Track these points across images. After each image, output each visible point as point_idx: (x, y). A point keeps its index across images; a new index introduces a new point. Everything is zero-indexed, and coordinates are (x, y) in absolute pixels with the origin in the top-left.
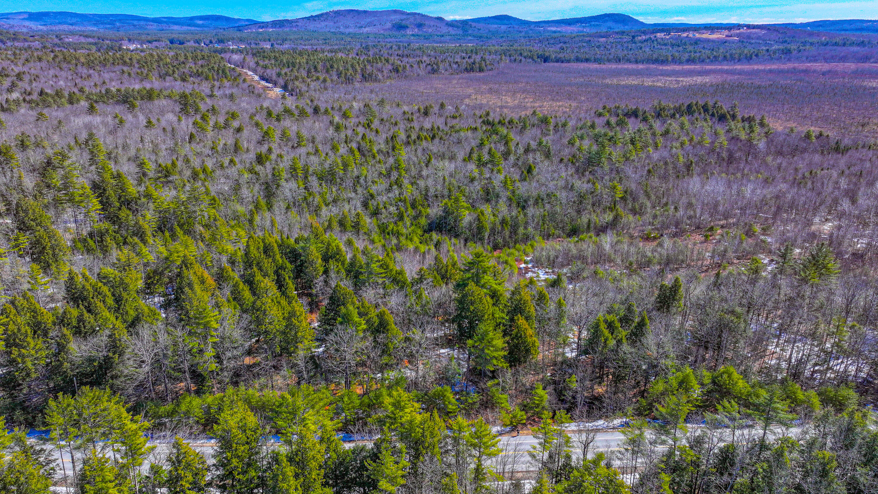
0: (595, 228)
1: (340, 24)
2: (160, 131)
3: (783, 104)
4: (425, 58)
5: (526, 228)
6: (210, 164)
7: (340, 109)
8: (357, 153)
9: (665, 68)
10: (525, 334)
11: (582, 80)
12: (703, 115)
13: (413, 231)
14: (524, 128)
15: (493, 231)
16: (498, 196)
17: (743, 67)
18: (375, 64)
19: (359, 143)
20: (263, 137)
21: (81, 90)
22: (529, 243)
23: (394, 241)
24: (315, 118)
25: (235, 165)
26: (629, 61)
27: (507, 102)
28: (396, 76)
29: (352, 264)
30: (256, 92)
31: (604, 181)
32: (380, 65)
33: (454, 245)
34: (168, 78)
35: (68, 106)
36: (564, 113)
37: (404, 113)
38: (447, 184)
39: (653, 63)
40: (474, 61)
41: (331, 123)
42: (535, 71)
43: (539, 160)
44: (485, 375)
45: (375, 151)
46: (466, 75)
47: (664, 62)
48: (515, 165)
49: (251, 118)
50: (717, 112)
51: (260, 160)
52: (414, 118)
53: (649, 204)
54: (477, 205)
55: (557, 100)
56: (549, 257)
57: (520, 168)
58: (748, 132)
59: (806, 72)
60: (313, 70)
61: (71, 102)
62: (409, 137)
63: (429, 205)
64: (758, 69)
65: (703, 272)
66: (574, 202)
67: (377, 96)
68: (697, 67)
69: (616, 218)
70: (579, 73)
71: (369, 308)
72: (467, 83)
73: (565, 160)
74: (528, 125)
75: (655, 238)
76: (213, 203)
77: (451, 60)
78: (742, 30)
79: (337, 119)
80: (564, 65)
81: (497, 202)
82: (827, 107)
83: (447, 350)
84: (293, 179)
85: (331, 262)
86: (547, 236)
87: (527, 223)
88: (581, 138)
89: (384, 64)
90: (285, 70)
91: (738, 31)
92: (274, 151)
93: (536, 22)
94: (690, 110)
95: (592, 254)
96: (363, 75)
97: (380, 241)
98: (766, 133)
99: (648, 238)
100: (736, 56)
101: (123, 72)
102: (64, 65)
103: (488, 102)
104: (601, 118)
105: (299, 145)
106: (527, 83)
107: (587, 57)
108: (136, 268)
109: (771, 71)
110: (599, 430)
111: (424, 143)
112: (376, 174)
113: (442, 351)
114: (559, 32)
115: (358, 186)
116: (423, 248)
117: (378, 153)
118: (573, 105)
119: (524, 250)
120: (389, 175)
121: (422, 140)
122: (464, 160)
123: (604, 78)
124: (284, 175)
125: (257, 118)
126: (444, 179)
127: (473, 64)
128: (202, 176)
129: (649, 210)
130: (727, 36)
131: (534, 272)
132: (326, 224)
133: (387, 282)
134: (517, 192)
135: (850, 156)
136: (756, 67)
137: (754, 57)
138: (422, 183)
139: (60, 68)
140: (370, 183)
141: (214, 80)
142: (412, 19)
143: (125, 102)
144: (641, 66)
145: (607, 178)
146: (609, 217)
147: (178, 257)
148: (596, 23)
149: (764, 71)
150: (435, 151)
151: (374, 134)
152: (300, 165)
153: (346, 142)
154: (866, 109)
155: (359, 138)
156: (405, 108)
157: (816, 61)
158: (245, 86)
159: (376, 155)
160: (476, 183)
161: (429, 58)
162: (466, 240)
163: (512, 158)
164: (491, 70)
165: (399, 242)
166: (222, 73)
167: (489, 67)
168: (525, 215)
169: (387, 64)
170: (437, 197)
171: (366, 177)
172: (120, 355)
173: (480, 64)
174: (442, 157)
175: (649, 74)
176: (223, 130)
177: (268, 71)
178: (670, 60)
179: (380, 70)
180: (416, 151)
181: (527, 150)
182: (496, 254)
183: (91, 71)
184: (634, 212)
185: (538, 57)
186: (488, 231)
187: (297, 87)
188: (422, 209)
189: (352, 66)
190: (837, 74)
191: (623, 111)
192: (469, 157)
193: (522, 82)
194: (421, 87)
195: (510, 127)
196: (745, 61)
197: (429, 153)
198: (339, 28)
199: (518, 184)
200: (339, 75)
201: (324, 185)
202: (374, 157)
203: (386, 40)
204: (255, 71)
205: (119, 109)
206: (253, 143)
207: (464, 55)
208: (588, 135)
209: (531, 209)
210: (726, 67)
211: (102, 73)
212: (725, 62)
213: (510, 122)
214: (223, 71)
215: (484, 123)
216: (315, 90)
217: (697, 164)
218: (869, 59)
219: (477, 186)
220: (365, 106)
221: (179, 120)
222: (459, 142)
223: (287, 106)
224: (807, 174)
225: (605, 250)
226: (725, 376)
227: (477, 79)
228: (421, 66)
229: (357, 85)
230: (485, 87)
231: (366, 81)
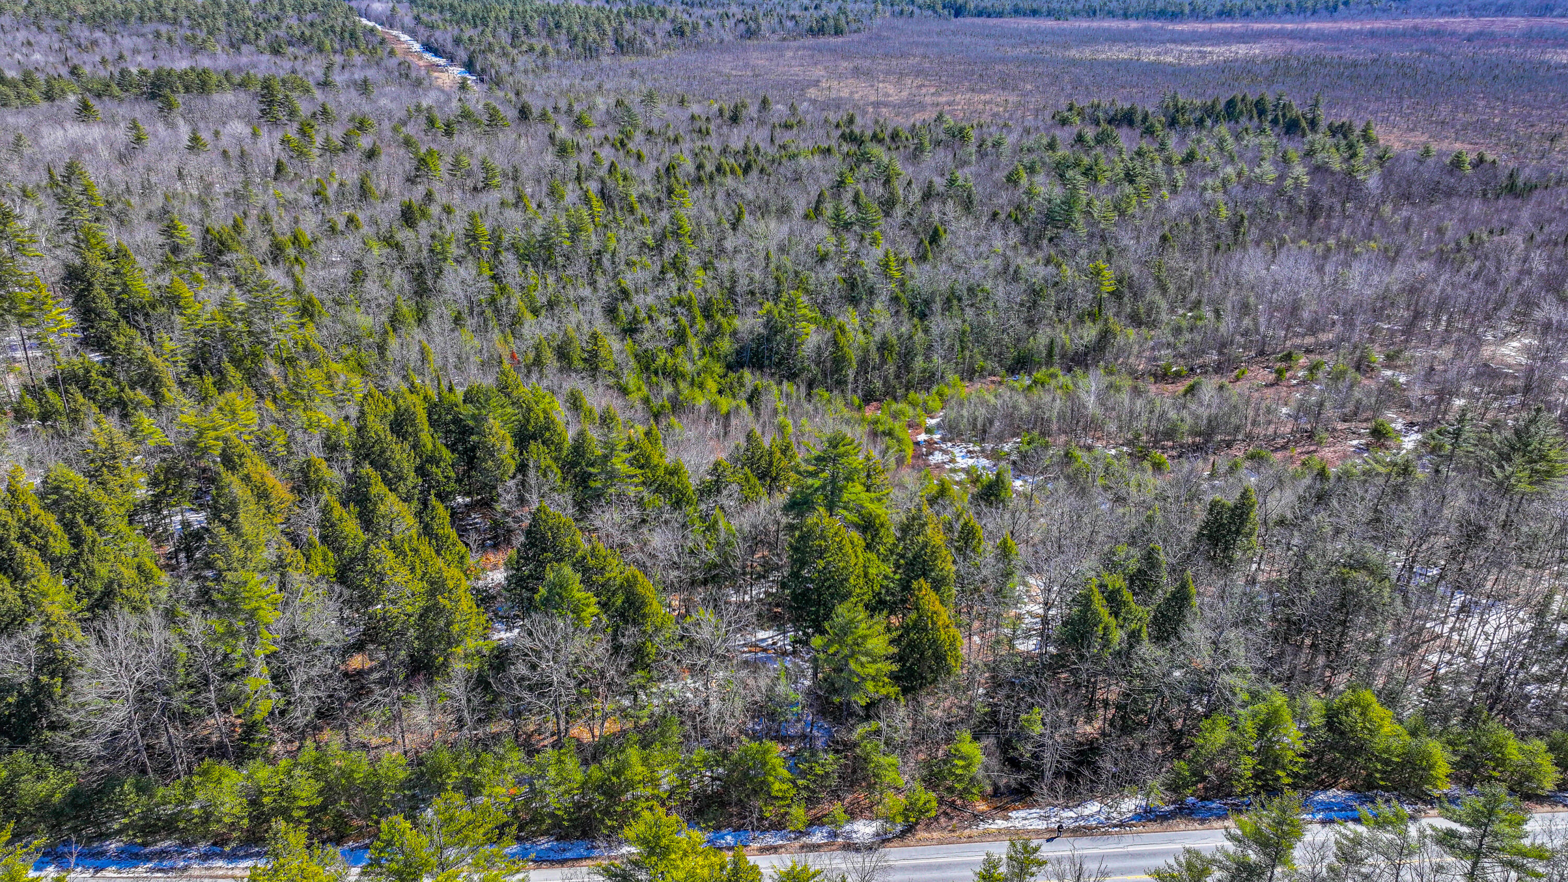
0: (1063, 357)
2: (216, 156)
3: (1401, 98)
4: (734, 9)
5: (928, 358)
6: (310, 223)
7: (570, 110)
8: (597, 204)
9: (1179, 27)
10: (934, 623)
11: (1026, 50)
12: (1256, 120)
13: (706, 369)
14: (920, 148)
15: (863, 362)
16: (871, 291)
17: (1321, 25)
18: (639, 20)
19: (603, 181)
20: (418, 169)
21: (74, 71)
22: (935, 389)
23: (668, 389)
24: (522, 130)
25: (357, 228)
26: (1111, 14)
27: (887, 95)
28: (680, 42)
29: (579, 448)
30: (413, 75)
31: (1078, 259)
32: (649, 23)
33: (788, 396)
34: (244, 48)
35: (44, 105)
36: (995, 115)
37: (693, 117)
38: (772, 266)
39: (1156, 19)
40: (826, 14)
41: (552, 137)
42: (938, 34)
43: (951, 215)
44: (852, 714)
45: (633, 198)
46: (810, 41)
47: (1176, 16)
48: (906, 225)
49: (395, 130)
50: (1284, 116)
51: (408, 217)
52: (712, 127)
53: (1164, 305)
54: (832, 309)
55: (981, 91)
56: (975, 419)
57: (915, 233)
58: (1346, 155)
59: (1437, 34)
60: (522, 32)
61: (49, 96)
62: (700, 167)
63: (737, 312)
64: (1348, 30)
65: (1277, 450)
66: (1022, 305)
67: (643, 81)
68: (1237, 26)
69: (1105, 336)
70: (1021, 36)
71: (605, 558)
72: (812, 56)
73: (1003, 216)
74: (927, 143)
75: (1178, 375)
76: (306, 311)
77: (783, 12)
79: (563, 132)
80: (992, 22)
81: (871, 304)
82: (1482, 103)
83: (770, 633)
84: (470, 257)
85: (533, 446)
86: (970, 374)
87: (930, 347)
88: (1031, 170)
89: (658, 20)
90: (469, 32)
92: (437, 196)
94: (1231, 111)
95: (1061, 416)
96: (617, 42)
97: (639, 389)
98: (1380, 158)
99: (1165, 375)
101: (158, 35)
102: (46, 23)
103: (852, 93)
104: (1066, 128)
105: (487, 186)
106: (925, 56)
107: (1034, 6)
108: (129, 462)
109: (1373, 34)
110: (1090, 828)
111: (729, 181)
112: (634, 247)
113: (761, 635)
115: (599, 272)
116: (725, 404)
117: (641, 202)
118: (1011, 99)
119: (925, 403)
120: (659, 248)
121: (725, 174)
122: (806, 217)
123: (1066, 47)
124: (454, 250)
125: (410, 130)
126: (767, 257)
127: (823, 19)
128: (291, 251)
129: (1164, 317)
131: (945, 452)
132: (531, 355)
133: (646, 494)
134: (910, 284)
135: (1540, 204)
136: (1345, 26)
137: (1341, 7)
138: (724, 266)
139: (39, 28)
140: (623, 267)
141: (335, 52)
143: (153, 96)
144: (1133, 25)
145: (1083, 252)
146: (1090, 333)
147: (217, 439)
149: (1360, 33)
150: (750, 196)
151: (632, 161)
152: (485, 228)
153: (578, 178)
154: (1552, 105)
155: (603, 172)
156: (695, 108)
157: (1453, 13)
158: (392, 63)
159: (637, 206)
160: (829, 265)
161: (741, 8)
162: (810, 385)
163: (899, 212)
164: (858, 31)
165: (678, 392)
166: (351, 37)
167: (854, 26)
168: (926, 331)
169: (662, 20)
170: (752, 293)
171: (613, 254)
172: (65, 679)
173: (836, 20)
174: (763, 210)
175: (1149, 39)
176: (342, 155)
177: (438, 34)
178: (1187, 11)
179: (650, 33)
180: (713, 197)
181: (928, 195)
182: (870, 412)
183: (98, 34)
184: (1136, 320)
185: (944, 7)
186: (855, 365)
187: (492, 66)
188: (723, 321)
189: (597, 25)
190: (1494, 39)
191: (1106, 112)
192: (817, 209)
193: (914, 56)
194: (726, 65)
195: (893, 146)
196: (1324, 13)
197: (740, 202)
199: (912, 268)
200: (573, 41)
201: (531, 270)
202: (632, 210)
204: (413, 34)
205: (142, 111)
206: (398, 181)
208: (1044, 163)
209: (939, 318)
210: (1289, 26)
211: (118, 37)
212: (1289, 16)
213: (895, 136)
214: (353, 35)
215: (845, 140)
216: (526, 72)
217: (1252, 219)
218: (1552, 10)
219: (832, 272)
220: (619, 103)
221: (255, 135)
222: (797, 178)
223: (467, 105)
224: (1465, 243)
225: (1086, 408)
226: (1355, 712)
227: (830, 50)
228: (726, 23)
229: (606, 61)
230: (845, 64)
231: (623, 53)
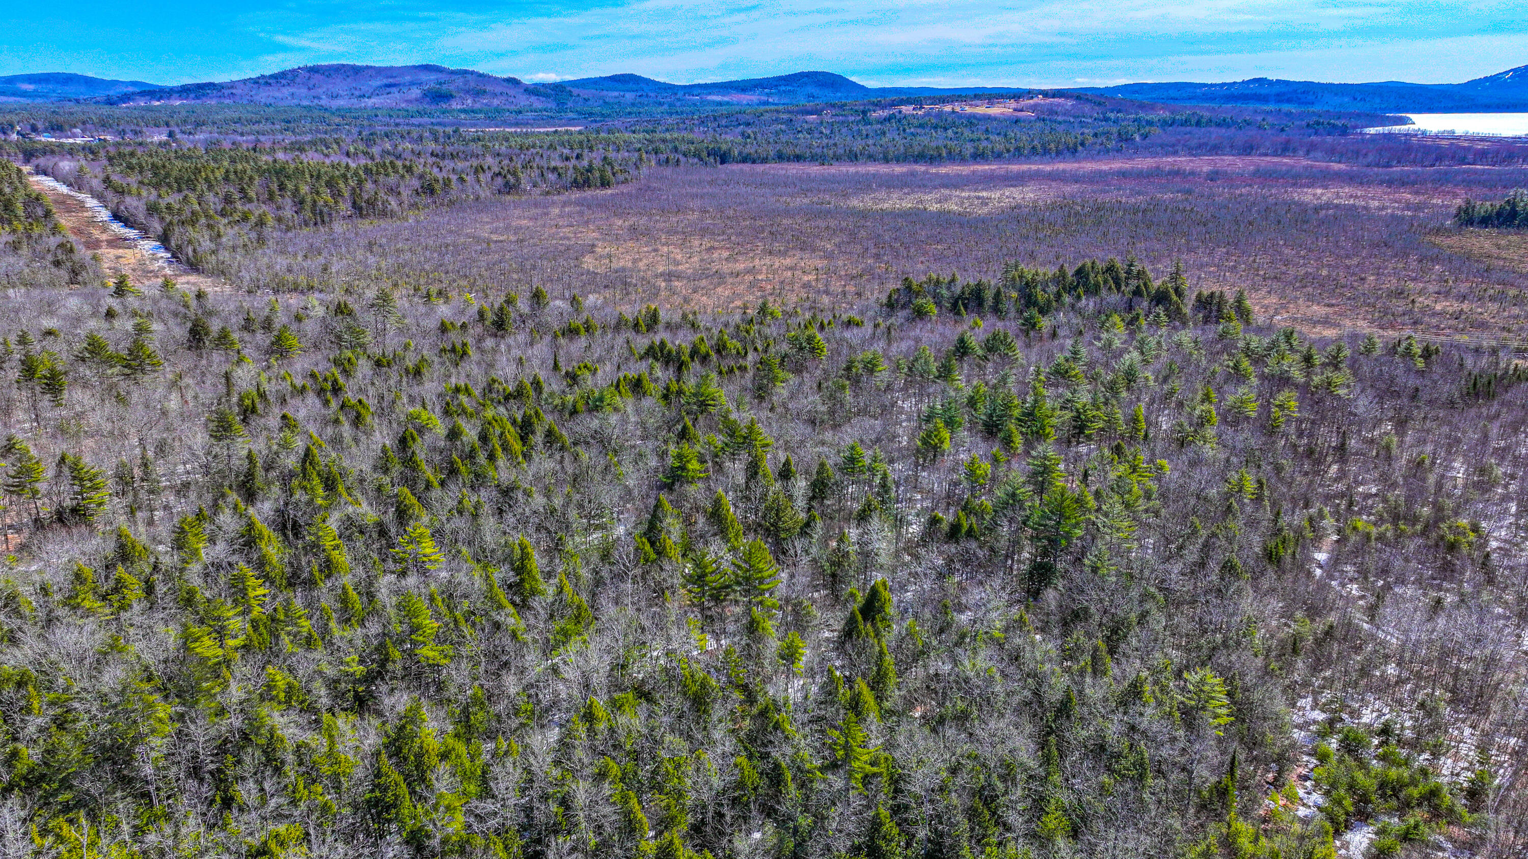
1: (320, 91)
4: (489, 160)
9: (943, 170)
11: (807, 200)
18: (381, 178)
26: (872, 158)
27: (676, 262)
28: (429, 201)
32: (393, 179)
37: (443, 328)
39: (917, 162)
40: (590, 165)
42: (710, 183)
46: (576, 195)
47: (933, 159)
52: (470, 341)
55: (779, 253)
60: (236, 197)
68: (997, 168)
70: (794, 185)
72: (581, 213)
77: (544, 163)
78: (1035, 100)
80: (760, 168)
89: (403, 177)
90: (168, 198)
91: (1031, 102)
93: (685, 87)
96: (354, 203)
100: (1052, 145)
103: (634, 261)
106: (704, 211)
107: (797, 152)
114: (728, 103)
123: (846, 196)
127: (588, 171)
130: (1015, 110)
137: (1080, 148)
142: (460, 81)
144: (899, 169)
148: (789, 88)
149: (1111, 173)
156: (446, 310)
161: (497, 160)
164: (625, 182)
167: (621, 177)
169: (407, 176)
173: (602, 171)
175: (921, 184)
177: (129, 200)
178: (944, 154)
179: (394, 191)
185: (709, 155)
187: (192, 241)
189: (331, 184)
193: (693, 211)
194: (485, 228)
196: (1067, 154)
198: (319, 98)
200: (300, 203)
203: (413, 121)
204: (102, 199)
207: (566, 151)
210: (1044, 168)
212: (1039, 158)
227: (599, 205)
228: (482, 177)
229: (339, 227)
230: (620, 222)
231: (361, 216)
